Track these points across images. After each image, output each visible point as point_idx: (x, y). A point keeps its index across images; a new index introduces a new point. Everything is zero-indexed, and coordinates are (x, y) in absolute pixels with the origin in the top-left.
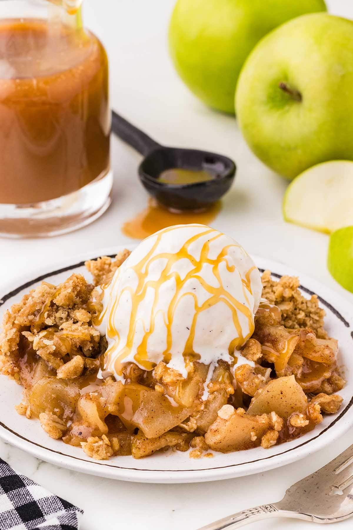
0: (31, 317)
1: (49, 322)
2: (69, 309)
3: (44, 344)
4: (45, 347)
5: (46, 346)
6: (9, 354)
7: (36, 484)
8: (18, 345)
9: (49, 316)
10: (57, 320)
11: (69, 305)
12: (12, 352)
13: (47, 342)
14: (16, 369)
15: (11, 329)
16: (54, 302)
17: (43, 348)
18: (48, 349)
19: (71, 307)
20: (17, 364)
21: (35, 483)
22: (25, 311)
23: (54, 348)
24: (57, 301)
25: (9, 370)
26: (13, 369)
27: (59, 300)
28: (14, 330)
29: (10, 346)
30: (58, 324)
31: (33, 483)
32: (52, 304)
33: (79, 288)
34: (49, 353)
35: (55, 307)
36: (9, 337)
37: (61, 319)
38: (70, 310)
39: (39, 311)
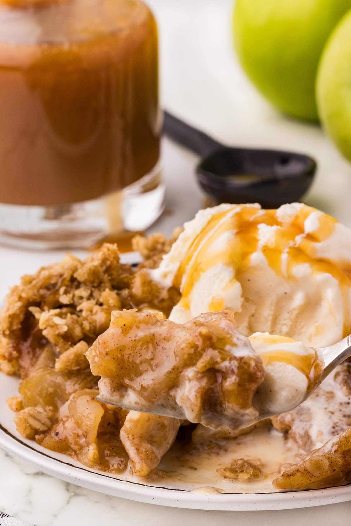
0: (42, 292)
1: (65, 299)
2: (93, 287)
3: (53, 322)
4: (54, 326)
5: (56, 325)
6: (7, 332)
7: (7, 516)
8: (22, 323)
9: (66, 292)
10: (76, 299)
11: (93, 282)
12: (12, 332)
13: (58, 320)
14: (15, 353)
15: (16, 302)
16: (75, 275)
17: (52, 327)
18: (58, 328)
19: (95, 284)
20: (17, 348)
21: (5, 515)
22: (37, 283)
23: (65, 329)
24: (79, 275)
25: (7, 355)
26: (11, 354)
27: (81, 275)
28: (19, 304)
29: (11, 324)
30: (76, 303)
31: (4, 514)
32: (73, 279)
33: (108, 263)
34: (59, 335)
35: (76, 283)
36: (11, 312)
37: (81, 298)
38: (93, 289)
39: (54, 285)
